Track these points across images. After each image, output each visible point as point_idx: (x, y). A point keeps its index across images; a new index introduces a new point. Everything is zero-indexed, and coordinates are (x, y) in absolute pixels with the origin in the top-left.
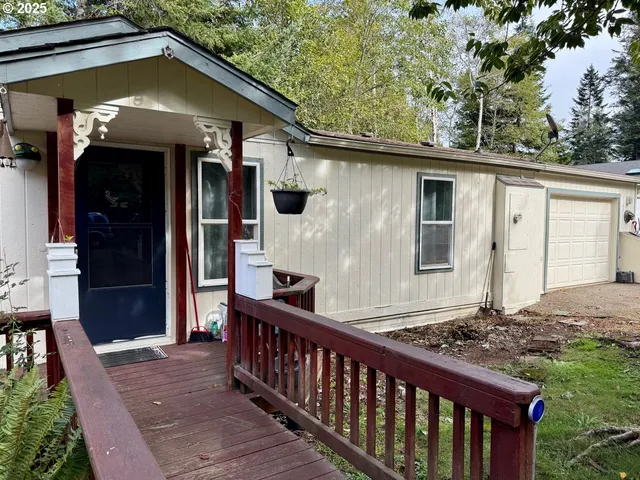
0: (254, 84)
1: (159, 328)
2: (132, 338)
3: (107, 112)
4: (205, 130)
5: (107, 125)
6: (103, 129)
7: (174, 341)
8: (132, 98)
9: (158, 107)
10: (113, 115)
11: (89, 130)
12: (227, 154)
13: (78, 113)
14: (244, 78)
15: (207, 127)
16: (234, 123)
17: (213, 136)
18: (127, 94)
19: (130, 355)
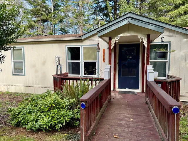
0: (151, 24)
1: (137, 88)
2: (130, 89)
3: (117, 38)
4: (140, 38)
5: (118, 41)
6: (117, 42)
7: (141, 91)
8: (123, 34)
9: (129, 35)
10: (119, 38)
11: (114, 42)
12: (146, 43)
13: (112, 39)
14: (148, 24)
15: (140, 37)
16: (148, 35)
17: (142, 39)
18: (122, 33)
19: (129, 92)
